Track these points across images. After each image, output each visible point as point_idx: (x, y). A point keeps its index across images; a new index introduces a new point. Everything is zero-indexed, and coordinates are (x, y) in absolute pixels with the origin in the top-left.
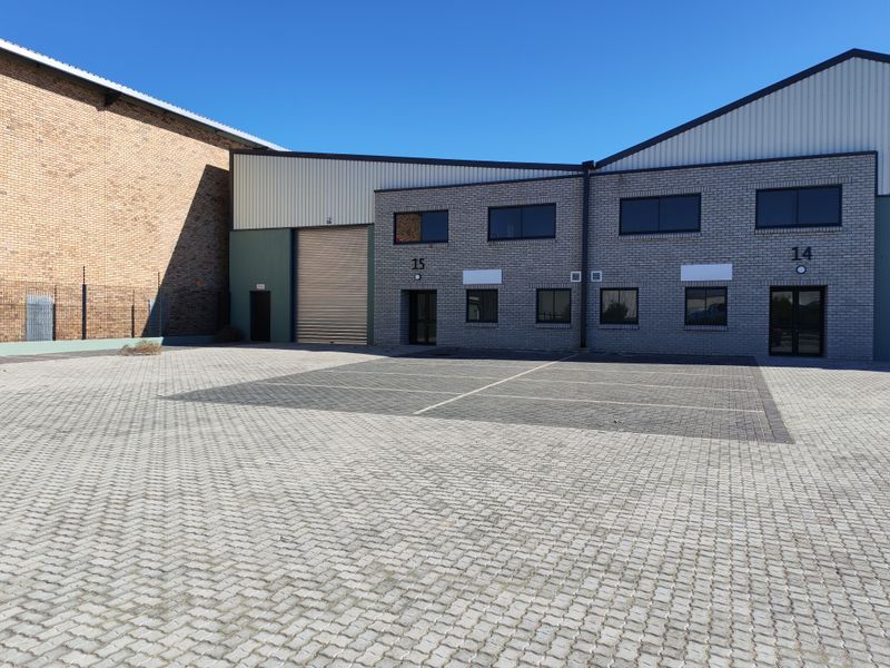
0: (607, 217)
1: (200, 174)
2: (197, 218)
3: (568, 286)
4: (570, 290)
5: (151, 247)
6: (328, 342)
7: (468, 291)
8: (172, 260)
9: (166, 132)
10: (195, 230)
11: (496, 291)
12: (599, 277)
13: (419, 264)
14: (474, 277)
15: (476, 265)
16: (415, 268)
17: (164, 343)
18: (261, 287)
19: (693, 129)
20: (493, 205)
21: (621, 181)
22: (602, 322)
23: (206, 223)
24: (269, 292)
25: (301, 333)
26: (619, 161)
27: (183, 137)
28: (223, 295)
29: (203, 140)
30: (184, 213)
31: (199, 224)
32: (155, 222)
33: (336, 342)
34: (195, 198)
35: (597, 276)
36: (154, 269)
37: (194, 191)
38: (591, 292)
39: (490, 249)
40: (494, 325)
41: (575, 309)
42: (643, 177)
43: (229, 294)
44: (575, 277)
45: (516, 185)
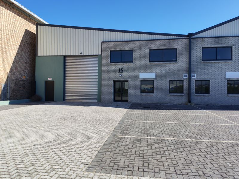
0: (198, 54)
1: (23, 32)
2: (22, 50)
3: (183, 79)
4: (183, 81)
5: (3, 61)
6: (80, 101)
7: (141, 81)
8: (12, 67)
9: (11, 12)
10: (21, 55)
11: (153, 81)
12: (195, 76)
13: (121, 71)
14: (144, 76)
15: (145, 71)
16: (119, 72)
17: (10, 104)
18: (50, 79)
19: (229, 23)
20: (152, 48)
21: (203, 41)
22: (195, 93)
23: (25, 53)
24: (53, 81)
25: (67, 97)
26: (200, 34)
27: (17, 16)
28: (32, 82)
29: (25, 19)
30: (17, 47)
31: (23, 53)
32: (5, 50)
33: (83, 101)
34: (21, 42)
35: (194, 76)
36: (4, 70)
37: (21, 39)
38: (192, 82)
39: (151, 65)
40: (153, 94)
41: (185, 88)
42: (211, 40)
43: (35, 82)
44: (185, 76)
45: (161, 41)
